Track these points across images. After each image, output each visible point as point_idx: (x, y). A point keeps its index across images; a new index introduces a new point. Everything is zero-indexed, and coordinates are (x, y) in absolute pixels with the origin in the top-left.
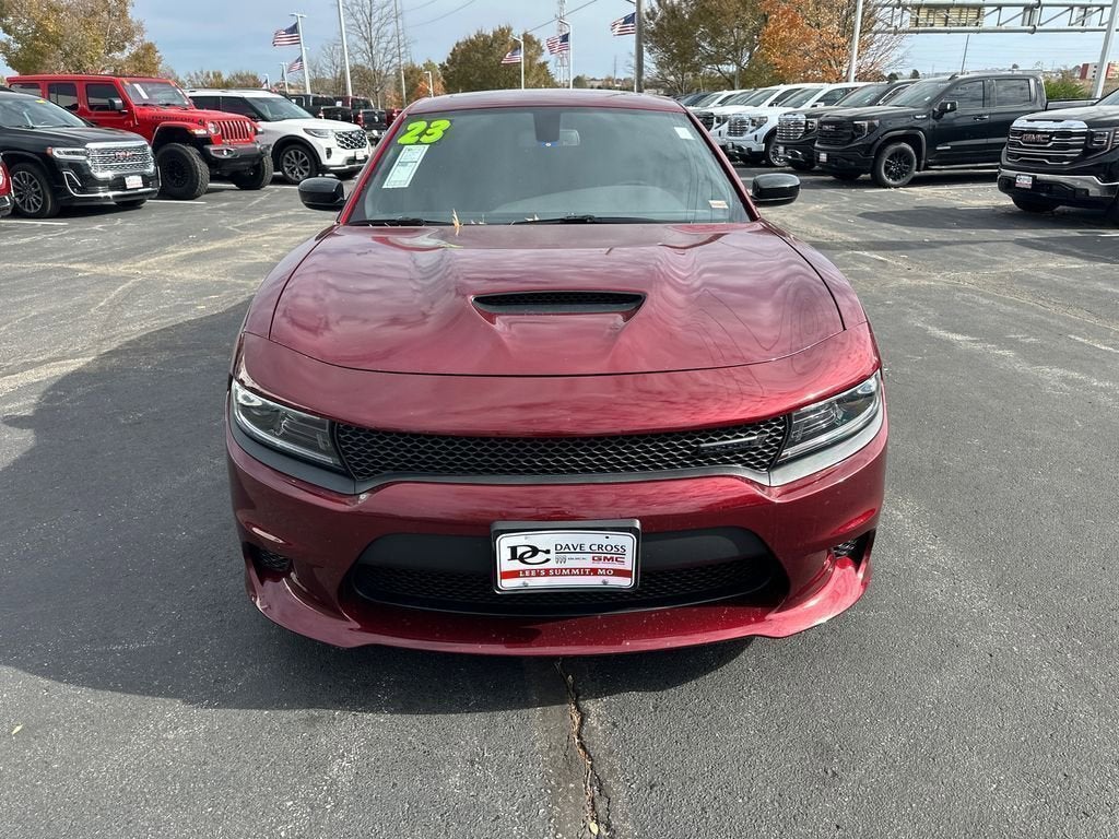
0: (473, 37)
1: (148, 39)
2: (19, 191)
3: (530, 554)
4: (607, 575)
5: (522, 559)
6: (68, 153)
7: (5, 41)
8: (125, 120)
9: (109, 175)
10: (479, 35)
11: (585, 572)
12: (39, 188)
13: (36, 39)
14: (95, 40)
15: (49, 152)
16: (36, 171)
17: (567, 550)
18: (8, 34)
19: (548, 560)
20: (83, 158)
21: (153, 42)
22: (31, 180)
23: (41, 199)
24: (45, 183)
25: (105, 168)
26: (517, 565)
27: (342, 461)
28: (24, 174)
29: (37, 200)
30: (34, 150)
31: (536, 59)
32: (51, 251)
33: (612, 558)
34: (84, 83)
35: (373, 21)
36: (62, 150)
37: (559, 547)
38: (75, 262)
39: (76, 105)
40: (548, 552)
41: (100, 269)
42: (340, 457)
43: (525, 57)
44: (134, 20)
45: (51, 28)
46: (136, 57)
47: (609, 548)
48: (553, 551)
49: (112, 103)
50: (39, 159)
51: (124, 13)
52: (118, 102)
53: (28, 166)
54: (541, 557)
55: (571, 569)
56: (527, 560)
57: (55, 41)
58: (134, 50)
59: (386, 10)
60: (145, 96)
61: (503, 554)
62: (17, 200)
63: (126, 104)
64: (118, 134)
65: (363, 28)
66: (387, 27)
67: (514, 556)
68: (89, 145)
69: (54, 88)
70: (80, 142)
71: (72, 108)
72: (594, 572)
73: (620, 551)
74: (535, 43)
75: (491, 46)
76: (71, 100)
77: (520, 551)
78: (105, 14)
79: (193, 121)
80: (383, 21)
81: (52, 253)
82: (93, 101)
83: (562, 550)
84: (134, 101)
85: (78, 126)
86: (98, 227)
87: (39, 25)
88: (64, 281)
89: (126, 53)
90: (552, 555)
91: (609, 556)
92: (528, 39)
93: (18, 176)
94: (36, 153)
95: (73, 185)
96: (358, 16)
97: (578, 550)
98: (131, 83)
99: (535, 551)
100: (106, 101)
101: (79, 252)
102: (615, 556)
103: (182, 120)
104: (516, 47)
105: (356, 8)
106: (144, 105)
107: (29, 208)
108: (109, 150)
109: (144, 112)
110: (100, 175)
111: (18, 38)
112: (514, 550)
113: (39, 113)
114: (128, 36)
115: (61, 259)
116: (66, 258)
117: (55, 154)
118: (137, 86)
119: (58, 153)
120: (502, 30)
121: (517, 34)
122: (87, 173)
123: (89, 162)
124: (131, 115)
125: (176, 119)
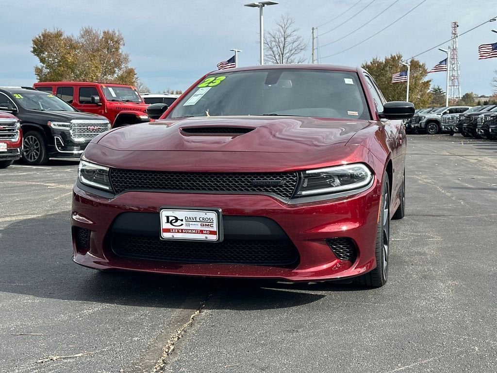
0: (369, 63)
1: (130, 66)
2: (27, 148)
3: (174, 221)
4: (207, 234)
5: (171, 223)
6: (60, 126)
7: (40, 67)
8: (100, 109)
9: (82, 140)
10: (374, 62)
11: (198, 232)
12: (39, 146)
13: (60, 66)
14: (96, 67)
15: (49, 124)
16: (39, 136)
17: (190, 220)
18: (43, 63)
19: (182, 225)
20: (68, 128)
21: (134, 68)
22: (35, 141)
23: (39, 153)
24: (43, 143)
25: (80, 136)
26: (169, 226)
27: (112, 188)
28: (32, 138)
29: (37, 154)
30: (40, 123)
31: (420, 79)
32: (37, 178)
33: (208, 225)
34: (79, 87)
35: (285, 52)
36: (56, 123)
37: (187, 218)
38: (47, 183)
39: (72, 101)
40: (182, 220)
41: (61, 186)
42: (112, 187)
43: (411, 77)
44: (123, 53)
45: (70, 59)
46: (121, 78)
47: (207, 219)
48: (184, 220)
49: (93, 99)
50: (42, 128)
51: (117, 49)
52: (97, 98)
53: (36, 133)
54: (179, 223)
55: (192, 230)
56: (173, 224)
57: (72, 68)
58: (120, 73)
59: (296, 44)
60: (114, 95)
61: (164, 220)
62: (25, 153)
63: (102, 100)
64: (94, 116)
65: (277, 57)
66: (296, 56)
67: (168, 222)
68: (73, 121)
69: (62, 91)
70: (68, 119)
71: (70, 103)
72: (202, 232)
73: (211, 221)
74: (420, 66)
75: (383, 69)
76: (70, 98)
77: (171, 219)
78: (105, 51)
79: (141, 110)
80: (292, 52)
81: (37, 179)
82: (82, 98)
83: (188, 220)
84: (106, 98)
85: (70, 111)
86: (69, 170)
87: (63, 58)
88: (39, 189)
89: (115, 75)
90: (184, 222)
91: (207, 224)
92: (415, 65)
93: (28, 139)
94: (40, 125)
95: (59, 145)
96: (275, 49)
97: (194, 220)
98: (107, 87)
99: (177, 219)
100: (90, 99)
101: (53, 179)
102: (209, 224)
103: (134, 110)
104: (404, 70)
105: (274, 43)
106: (113, 100)
107: (31, 159)
108: (84, 125)
109: (112, 105)
110: (77, 140)
111: (49, 66)
112: (168, 217)
113: (49, 103)
114: (117, 64)
115: (40, 181)
116: (43, 181)
117: (52, 125)
118: (110, 89)
119: (53, 125)
120: (393, 58)
121: (406, 60)
122: (68, 139)
123: (71, 132)
124: (103, 107)
125: (130, 109)
